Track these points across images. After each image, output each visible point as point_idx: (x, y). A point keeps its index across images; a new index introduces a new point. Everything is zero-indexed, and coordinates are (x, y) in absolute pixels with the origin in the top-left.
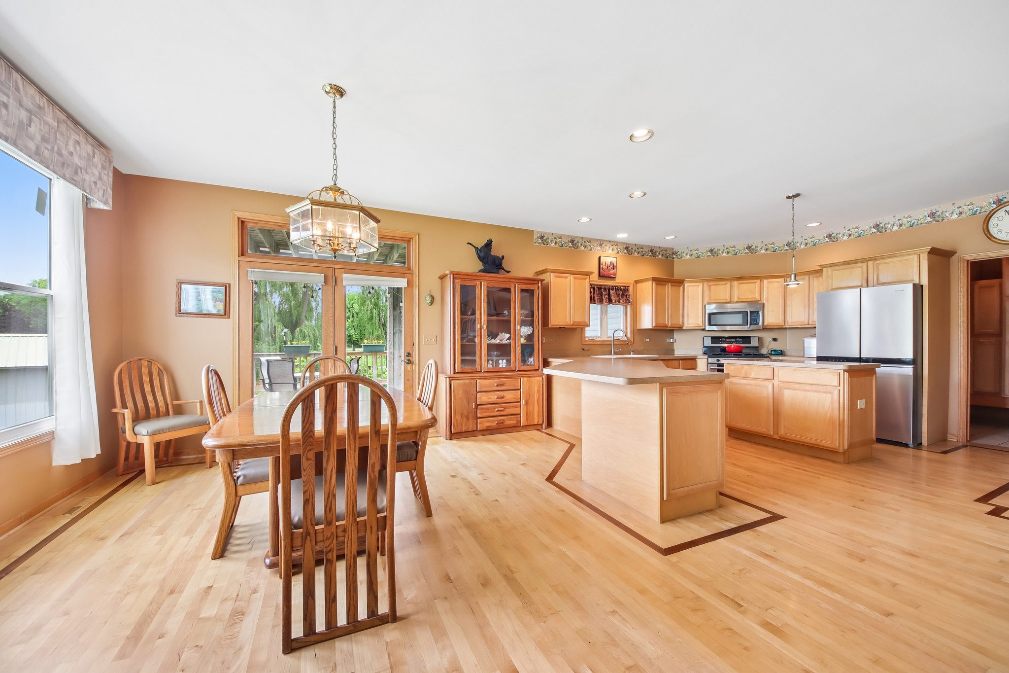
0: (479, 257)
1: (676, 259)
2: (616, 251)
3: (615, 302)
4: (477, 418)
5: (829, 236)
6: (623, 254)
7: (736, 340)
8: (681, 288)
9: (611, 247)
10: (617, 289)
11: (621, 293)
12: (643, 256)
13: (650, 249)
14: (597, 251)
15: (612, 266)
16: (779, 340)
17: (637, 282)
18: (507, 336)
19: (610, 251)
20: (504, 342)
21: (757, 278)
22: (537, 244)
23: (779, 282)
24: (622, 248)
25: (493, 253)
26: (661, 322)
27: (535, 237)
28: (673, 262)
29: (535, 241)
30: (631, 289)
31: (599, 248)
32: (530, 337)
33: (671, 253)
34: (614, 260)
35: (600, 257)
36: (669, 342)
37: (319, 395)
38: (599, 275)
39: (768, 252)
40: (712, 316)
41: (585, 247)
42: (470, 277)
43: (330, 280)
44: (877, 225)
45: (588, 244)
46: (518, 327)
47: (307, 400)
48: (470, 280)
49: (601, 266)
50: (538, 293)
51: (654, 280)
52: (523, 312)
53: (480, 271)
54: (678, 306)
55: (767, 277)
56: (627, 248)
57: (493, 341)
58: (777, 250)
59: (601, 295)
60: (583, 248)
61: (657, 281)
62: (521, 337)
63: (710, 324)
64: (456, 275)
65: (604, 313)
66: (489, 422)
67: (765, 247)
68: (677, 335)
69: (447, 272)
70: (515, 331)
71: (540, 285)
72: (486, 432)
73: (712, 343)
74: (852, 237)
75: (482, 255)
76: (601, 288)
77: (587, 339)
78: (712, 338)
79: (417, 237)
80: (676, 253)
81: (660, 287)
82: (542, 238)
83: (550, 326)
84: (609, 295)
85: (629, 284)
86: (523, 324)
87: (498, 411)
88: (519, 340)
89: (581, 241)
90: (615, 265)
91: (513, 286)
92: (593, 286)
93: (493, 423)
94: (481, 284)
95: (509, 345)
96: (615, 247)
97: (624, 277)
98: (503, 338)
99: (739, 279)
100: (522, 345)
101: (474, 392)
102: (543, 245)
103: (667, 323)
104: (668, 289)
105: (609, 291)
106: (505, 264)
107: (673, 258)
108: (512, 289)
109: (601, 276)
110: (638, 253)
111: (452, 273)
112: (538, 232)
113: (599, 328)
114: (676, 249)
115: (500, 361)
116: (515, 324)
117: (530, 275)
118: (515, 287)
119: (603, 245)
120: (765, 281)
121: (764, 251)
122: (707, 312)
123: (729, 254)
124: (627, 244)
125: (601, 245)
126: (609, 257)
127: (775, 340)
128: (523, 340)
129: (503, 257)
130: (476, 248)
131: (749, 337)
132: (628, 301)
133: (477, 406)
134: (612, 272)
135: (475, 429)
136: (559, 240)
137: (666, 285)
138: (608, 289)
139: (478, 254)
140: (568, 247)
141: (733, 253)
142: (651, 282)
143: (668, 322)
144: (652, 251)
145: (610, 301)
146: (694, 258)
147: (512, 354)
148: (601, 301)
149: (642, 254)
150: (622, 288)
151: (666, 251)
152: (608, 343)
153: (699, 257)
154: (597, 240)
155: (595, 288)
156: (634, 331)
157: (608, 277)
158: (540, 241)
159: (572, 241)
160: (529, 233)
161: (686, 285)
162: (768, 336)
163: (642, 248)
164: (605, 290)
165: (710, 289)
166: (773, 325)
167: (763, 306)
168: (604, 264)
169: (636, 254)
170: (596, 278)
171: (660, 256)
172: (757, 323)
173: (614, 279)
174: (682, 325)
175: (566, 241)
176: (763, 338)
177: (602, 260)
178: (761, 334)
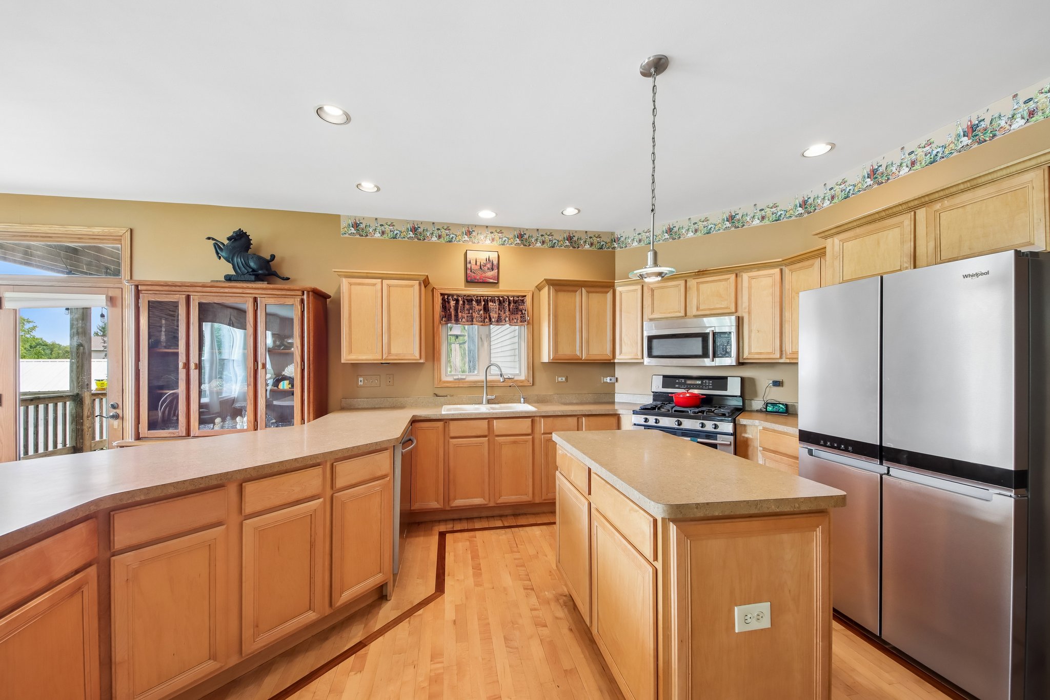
1: (619, 249)
2: (500, 241)
3: (499, 321)
5: (873, 173)
6: (513, 245)
7: (702, 382)
8: (609, 295)
9: (490, 236)
10: (501, 301)
11: (509, 307)
12: (553, 246)
13: (566, 235)
14: (463, 243)
15: (489, 266)
16: (785, 384)
17: (537, 288)
19: (488, 242)
21: (729, 270)
22: (347, 235)
23: (770, 276)
24: (511, 236)
25: (252, 249)
26: (570, 351)
27: (343, 224)
28: (612, 253)
29: (342, 231)
30: (528, 300)
31: (466, 238)
33: (608, 240)
34: (495, 256)
35: (466, 254)
36: (604, 383)
38: (466, 280)
39: (766, 222)
40: (655, 342)
41: (440, 237)
44: (972, 127)
45: (444, 232)
46: (260, 365)
48: (168, 293)
49: (469, 266)
54: (608, 325)
55: (751, 269)
56: (521, 236)
58: (783, 216)
59: (472, 310)
60: (434, 239)
63: (651, 355)
67: (759, 214)
71: (305, 297)
73: (663, 387)
74: (917, 166)
76: (472, 300)
77: (444, 380)
78: (666, 379)
80: (619, 239)
81: (564, 297)
82: (356, 225)
84: (486, 309)
85: (524, 291)
88: (264, 386)
89: (431, 229)
90: (495, 262)
91: (252, 299)
92: (455, 297)
94: (188, 298)
96: (497, 236)
97: (513, 281)
99: (699, 275)
102: (358, 236)
103: (578, 353)
104: (582, 298)
105: (486, 302)
107: (614, 248)
108: (250, 306)
109: (469, 281)
110: (543, 243)
112: (349, 217)
114: (618, 234)
116: (256, 359)
118: (256, 301)
119: (474, 234)
120: (747, 276)
121: (758, 221)
122: (646, 334)
123: (699, 234)
124: (520, 229)
125: (469, 233)
126: (484, 252)
127: (777, 384)
129: (273, 257)
130: (218, 245)
131: (725, 378)
132: (523, 320)
134: (490, 274)
136: (387, 228)
137: (576, 291)
138: (485, 303)
140: (406, 239)
141: (705, 230)
143: (581, 352)
144: (570, 239)
145: (489, 320)
146: (643, 245)
148: (471, 321)
149: (550, 244)
150: (512, 299)
151: (599, 237)
154: (463, 226)
155: (457, 301)
156: (533, 366)
157: (484, 283)
158: (353, 230)
159: (414, 229)
160: (333, 219)
161: (619, 289)
162: (763, 378)
163: (551, 235)
164: (478, 302)
165: (653, 295)
166: (763, 358)
167: (739, 322)
168: (473, 262)
169: (539, 245)
170: (456, 285)
171: (587, 246)
172: (727, 354)
173: (496, 284)
174: (610, 356)
175: (403, 229)
176: (752, 381)
177: (470, 255)
178: (747, 373)
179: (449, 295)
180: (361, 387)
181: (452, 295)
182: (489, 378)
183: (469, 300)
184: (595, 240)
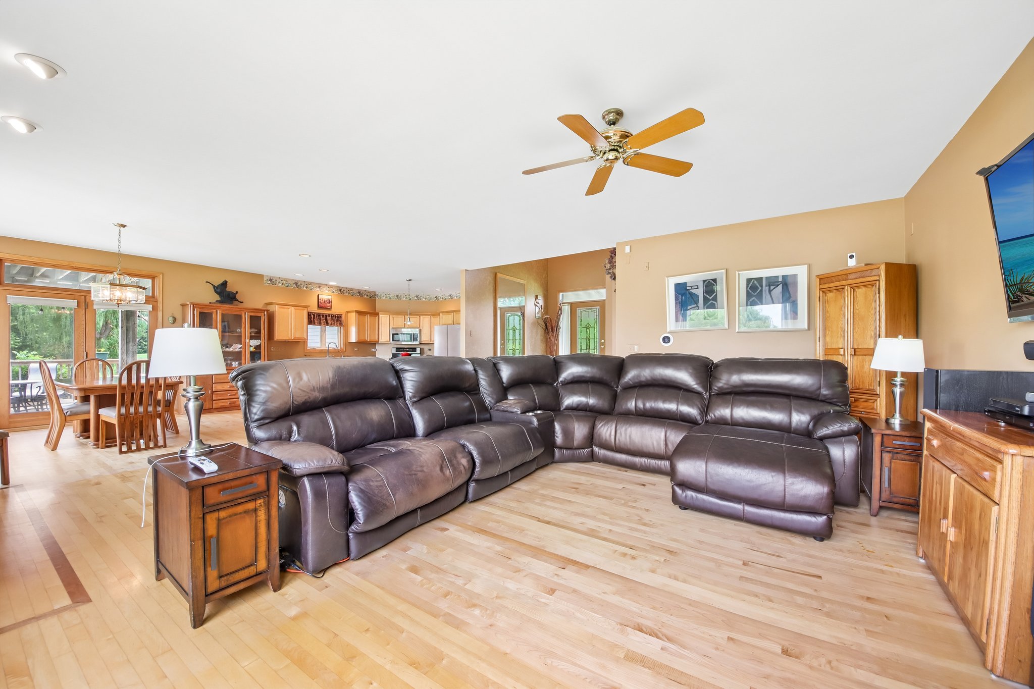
0: (216, 292)
1: (378, 299)
2: (332, 291)
3: (331, 324)
4: (213, 400)
6: (337, 293)
7: (409, 350)
8: (377, 318)
9: (328, 289)
10: (332, 316)
11: (335, 319)
12: (353, 295)
13: (358, 291)
14: (317, 291)
15: (328, 301)
17: (348, 312)
18: (240, 346)
19: (327, 291)
20: (237, 350)
21: (417, 315)
22: (267, 284)
23: (428, 318)
24: (336, 290)
25: (228, 289)
26: (362, 338)
27: (265, 279)
28: (375, 300)
29: (265, 281)
30: (343, 316)
31: (318, 289)
32: (258, 347)
33: (373, 294)
34: (330, 298)
35: (318, 295)
36: (372, 351)
37: (135, 367)
38: (318, 307)
39: (426, 300)
40: (394, 335)
41: (307, 287)
42: (207, 307)
43: (82, 304)
45: (309, 286)
46: (247, 341)
47: (129, 369)
48: (208, 309)
49: (320, 301)
50: (264, 320)
51: (357, 312)
52: (253, 330)
53: (217, 301)
54: (376, 328)
55: (423, 315)
56: (340, 290)
57: (227, 350)
58: (430, 299)
59: (320, 319)
60: (305, 288)
61: (360, 313)
62: (251, 346)
63: (393, 340)
64: (195, 306)
65: (323, 332)
66: (223, 402)
67: (425, 297)
68: (377, 347)
69: (188, 303)
70: (245, 343)
71: (266, 313)
72: (221, 410)
75: (219, 290)
76: (320, 315)
77: (308, 349)
78: (397, 348)
79: (161, 276)
81: (361, 317)
82: (271, 280)
83: (275, 340)
84: (326, 319)
85: (342, 313)
86: (252, 338)
87: (230, 395)
88: (249, 349)
89: (303, 284)
90: (331, 300)
91: (244, 313)
93: (227, 403)
94: (217, 311)
95: (240, 353)
96: (331, 289)
97: (338, 307)
98: (237, 347)
100: (251, 352)
101: (211, 383)
102: (271, 285)
103: (366, 339)
104: (367, 318)
105: (326, 316)
106: (238, 297)
107: (375, 298)
108: (243, 316)
109: (319, 307)
110: (349, 293)
111: (192, 303)
112: (268, 276)
113: (319, 340)
114: (377, 293)
115: (233, 363)
116: (245, 338)
117: (260, 306)
118: (245, 314)
119: (321, 287)
120: (422, 317)
122: (391, 332)
123: (407, 299)
124: (340, 287)
125: (319, 287)
126: (325, 295)
127: (430, 350)
128: (252, 349)
129: (237, 292)
130: (214, 286)
131: (416, 348)
132: (341, 324)
133: (213, 392)
134: (329, 305)
135: (212, 408)
136: (285, 282)
137: (365, 315)
139: (215, 290)
140: (292, 287)
141: (409, 298)
142: (355, 313)
143: (368, 338)
144: (359, 293)
145: (327, 324)
146: (387, 298)
147: (243, 358)
148: (320, 324)
149: (351, 294)
150: (337, 315)
152: (325, 351)
153: (390, 299)
154: (317, 283)
155: (314, 315)
156: (345, 344)
157: (326, 308)
158: (269, 282)
159: (296, 284)
160: (259, 277)
161: (380, 316)
162: (426, 348)
163: (352, 290)
164: (323, 316)
165: (393, 319)
166: (426, 342)
167: (420, 330)
168: (322, 300)
169: (347, 294)
170: (314, 309)
171: (366, 296)
172: (417, 340)
173: (330, 309)
174: (377, 339)
175: (292, 283)
176: (423, 349)
177: (320, 297)
178: (422, 346)
179: (310, 313)
180: (272, 351)
181: (312, 313)
182: (330, 349)
183: (319, 315)
184: (369, 294)
